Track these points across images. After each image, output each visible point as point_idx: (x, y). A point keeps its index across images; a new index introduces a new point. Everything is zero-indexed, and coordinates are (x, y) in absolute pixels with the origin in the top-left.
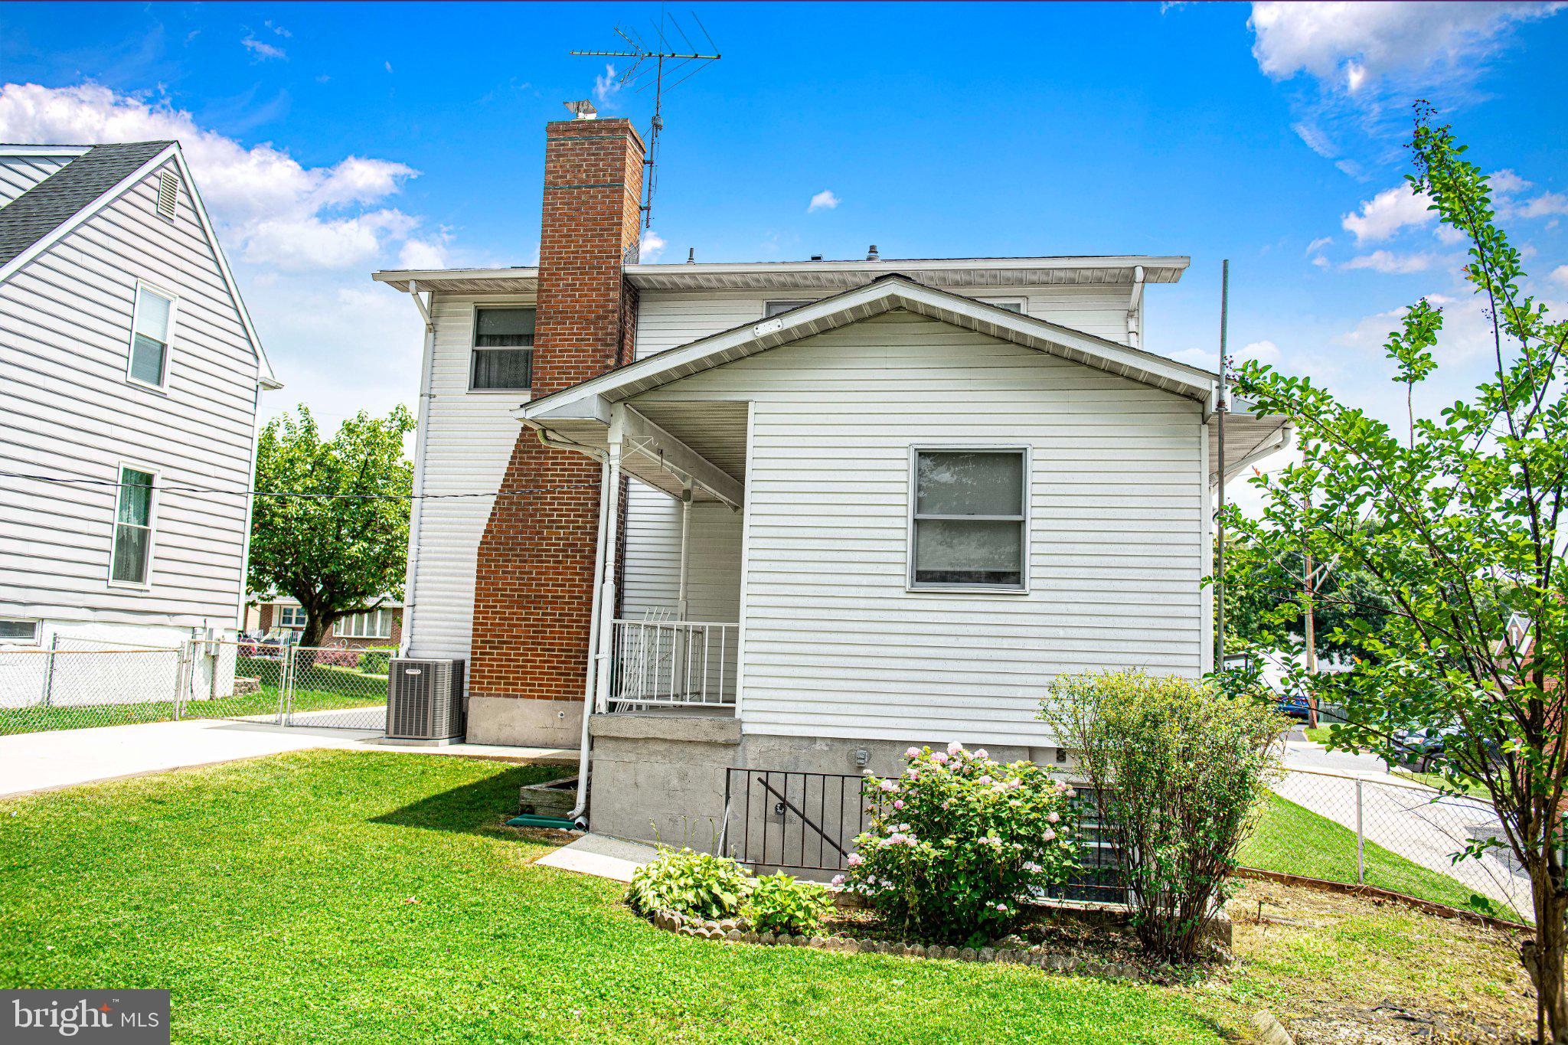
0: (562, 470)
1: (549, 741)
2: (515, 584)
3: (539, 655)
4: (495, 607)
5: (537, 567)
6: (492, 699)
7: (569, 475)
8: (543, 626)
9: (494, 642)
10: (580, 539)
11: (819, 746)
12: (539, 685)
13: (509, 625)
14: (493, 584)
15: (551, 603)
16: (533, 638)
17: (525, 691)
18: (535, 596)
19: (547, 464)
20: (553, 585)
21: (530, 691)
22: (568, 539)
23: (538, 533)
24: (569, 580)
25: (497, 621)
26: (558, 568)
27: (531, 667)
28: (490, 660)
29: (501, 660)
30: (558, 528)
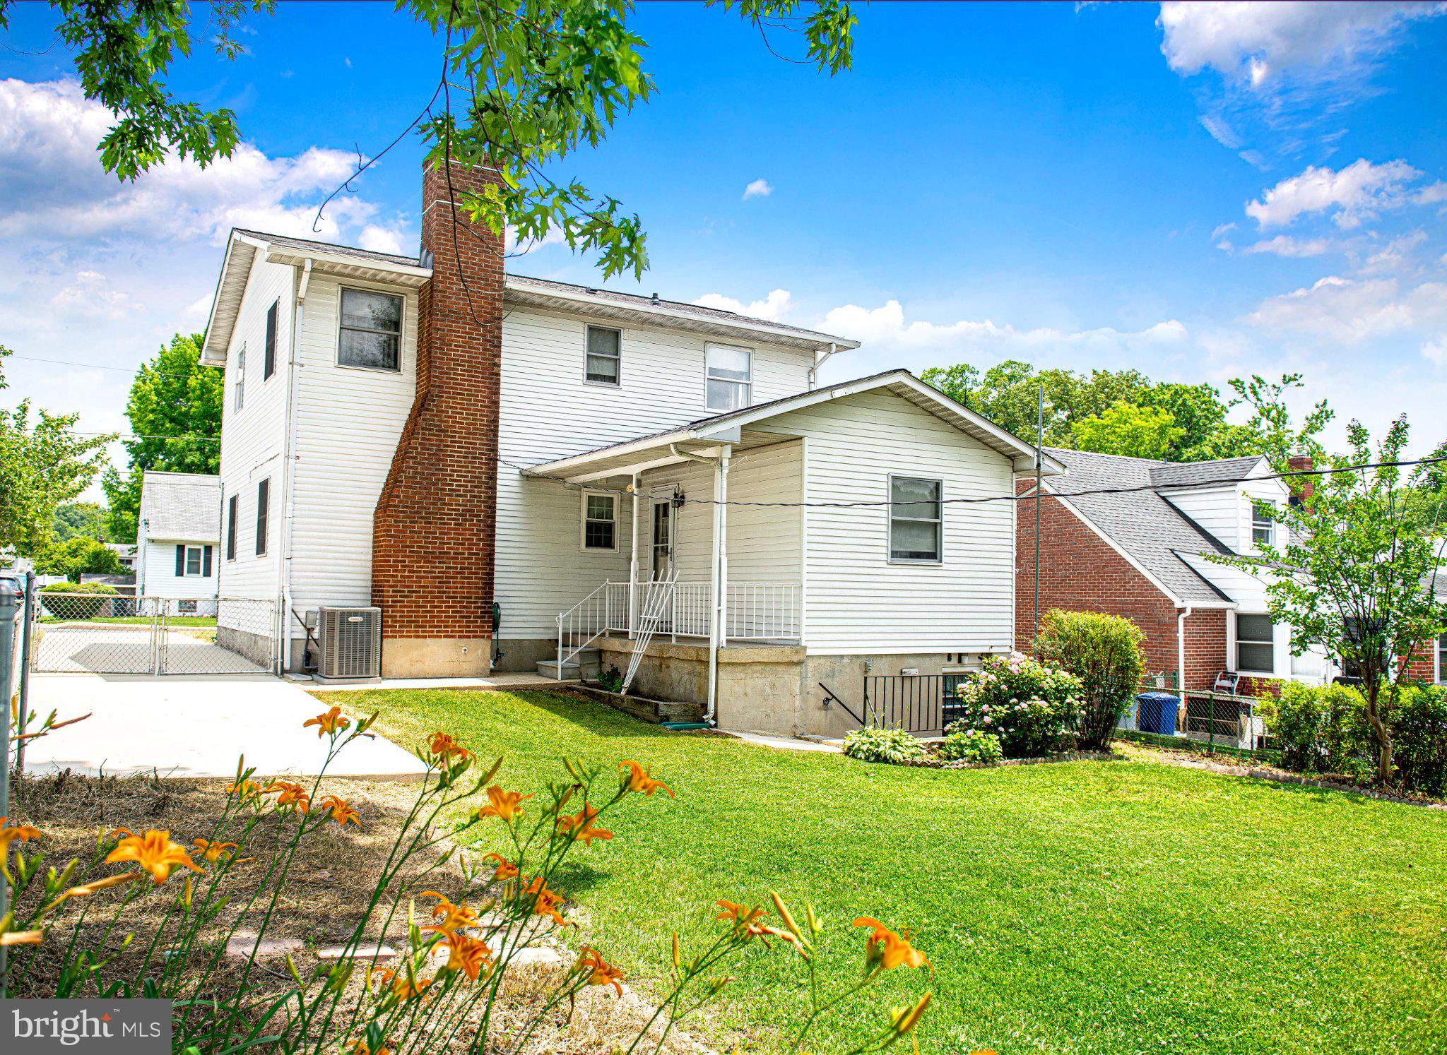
0: (459, 447)
1: (455, 671)
2: (421, 542)
3: (444, 602)
4: (404, 561)
5: (440, 528)
6: (405, 639)
7: (466, 453)
8: (447, 577)
9: (404, 591)
10: (476, 506)
11: (846, 661)
12: (445, 627)
13: (417, 577)
14: (401, 542)
15: (453, 558)
16: (439, 587)
17: (433, 632)
18: (440, 553)
19: (447, 441)
20: (455, 544)
21: (438, 632)
22: (466, 506)
23: (440, 499)
24: (468, 539)
25: (406, 573)
26: (458, 529)
27: (438, 612)
28: (401, 607)
29: (411, 607)
30: (457, 495)
